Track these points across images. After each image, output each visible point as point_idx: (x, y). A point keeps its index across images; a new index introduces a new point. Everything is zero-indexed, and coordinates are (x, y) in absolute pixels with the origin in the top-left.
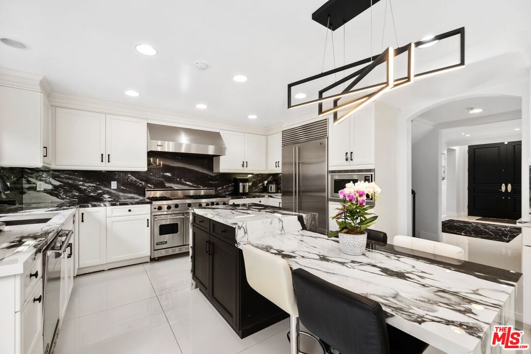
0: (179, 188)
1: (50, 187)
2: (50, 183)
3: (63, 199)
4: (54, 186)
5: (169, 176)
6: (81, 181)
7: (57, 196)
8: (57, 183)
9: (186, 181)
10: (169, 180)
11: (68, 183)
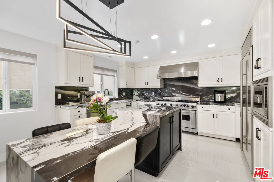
0: (179, 96)
1: (138, 94)
2: (138, 93)
3: (140, 98)
4: (139, 94)
5: (174, 90)
6: (145, 92)
7: (139, 97)
8: (139, 93)
9: (182, 92)
10: (174, 92)
11: (142, 93)
